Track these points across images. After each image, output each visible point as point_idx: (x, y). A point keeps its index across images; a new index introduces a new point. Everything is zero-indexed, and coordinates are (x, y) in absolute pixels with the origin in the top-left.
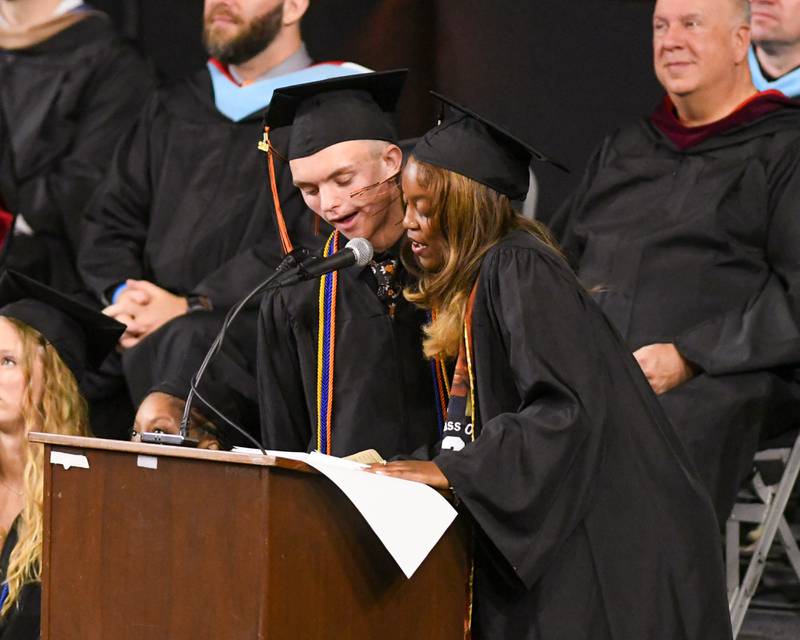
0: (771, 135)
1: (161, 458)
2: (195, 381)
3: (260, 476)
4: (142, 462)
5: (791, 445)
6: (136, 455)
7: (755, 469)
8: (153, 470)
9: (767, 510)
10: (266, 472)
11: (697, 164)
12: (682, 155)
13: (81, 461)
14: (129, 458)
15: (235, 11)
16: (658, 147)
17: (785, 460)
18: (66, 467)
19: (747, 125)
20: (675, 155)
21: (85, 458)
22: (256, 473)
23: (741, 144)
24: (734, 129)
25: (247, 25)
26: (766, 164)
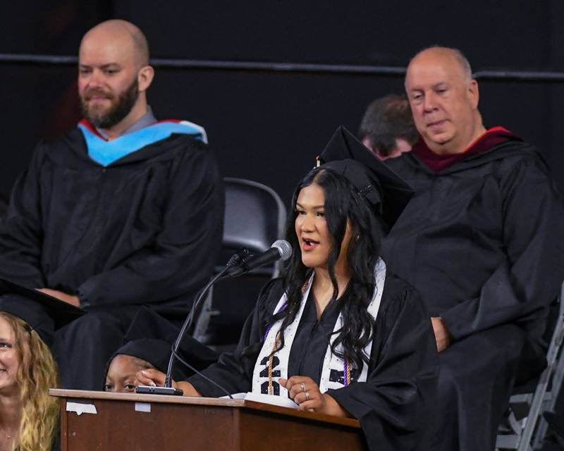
0: (500, 160)
1: (153, 404)
2: (174, 348)
3: (232, 415)
4: (138, 408)
5: (534, 391)
6: (133, 402)
7: (510, 409)
8: (148, 413)
9: (519, 440)
10: (236, 412)
11: (446, 182)
12: (434, 177)
13: (91, 409)
14: (127, 406)
15: (106, 90)
16: (417, 171)
17: (529, 402)
18: (79, 413)
19: (482, 153)
20: (430, 176)
21: (93, 406)
22: (228, 412)
23: (479, 166)
24: (473, 157)
25: (117, 99)
26: (499, 180)
